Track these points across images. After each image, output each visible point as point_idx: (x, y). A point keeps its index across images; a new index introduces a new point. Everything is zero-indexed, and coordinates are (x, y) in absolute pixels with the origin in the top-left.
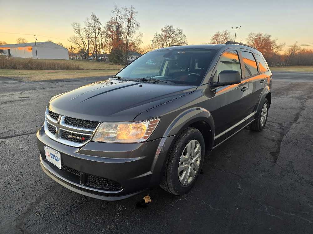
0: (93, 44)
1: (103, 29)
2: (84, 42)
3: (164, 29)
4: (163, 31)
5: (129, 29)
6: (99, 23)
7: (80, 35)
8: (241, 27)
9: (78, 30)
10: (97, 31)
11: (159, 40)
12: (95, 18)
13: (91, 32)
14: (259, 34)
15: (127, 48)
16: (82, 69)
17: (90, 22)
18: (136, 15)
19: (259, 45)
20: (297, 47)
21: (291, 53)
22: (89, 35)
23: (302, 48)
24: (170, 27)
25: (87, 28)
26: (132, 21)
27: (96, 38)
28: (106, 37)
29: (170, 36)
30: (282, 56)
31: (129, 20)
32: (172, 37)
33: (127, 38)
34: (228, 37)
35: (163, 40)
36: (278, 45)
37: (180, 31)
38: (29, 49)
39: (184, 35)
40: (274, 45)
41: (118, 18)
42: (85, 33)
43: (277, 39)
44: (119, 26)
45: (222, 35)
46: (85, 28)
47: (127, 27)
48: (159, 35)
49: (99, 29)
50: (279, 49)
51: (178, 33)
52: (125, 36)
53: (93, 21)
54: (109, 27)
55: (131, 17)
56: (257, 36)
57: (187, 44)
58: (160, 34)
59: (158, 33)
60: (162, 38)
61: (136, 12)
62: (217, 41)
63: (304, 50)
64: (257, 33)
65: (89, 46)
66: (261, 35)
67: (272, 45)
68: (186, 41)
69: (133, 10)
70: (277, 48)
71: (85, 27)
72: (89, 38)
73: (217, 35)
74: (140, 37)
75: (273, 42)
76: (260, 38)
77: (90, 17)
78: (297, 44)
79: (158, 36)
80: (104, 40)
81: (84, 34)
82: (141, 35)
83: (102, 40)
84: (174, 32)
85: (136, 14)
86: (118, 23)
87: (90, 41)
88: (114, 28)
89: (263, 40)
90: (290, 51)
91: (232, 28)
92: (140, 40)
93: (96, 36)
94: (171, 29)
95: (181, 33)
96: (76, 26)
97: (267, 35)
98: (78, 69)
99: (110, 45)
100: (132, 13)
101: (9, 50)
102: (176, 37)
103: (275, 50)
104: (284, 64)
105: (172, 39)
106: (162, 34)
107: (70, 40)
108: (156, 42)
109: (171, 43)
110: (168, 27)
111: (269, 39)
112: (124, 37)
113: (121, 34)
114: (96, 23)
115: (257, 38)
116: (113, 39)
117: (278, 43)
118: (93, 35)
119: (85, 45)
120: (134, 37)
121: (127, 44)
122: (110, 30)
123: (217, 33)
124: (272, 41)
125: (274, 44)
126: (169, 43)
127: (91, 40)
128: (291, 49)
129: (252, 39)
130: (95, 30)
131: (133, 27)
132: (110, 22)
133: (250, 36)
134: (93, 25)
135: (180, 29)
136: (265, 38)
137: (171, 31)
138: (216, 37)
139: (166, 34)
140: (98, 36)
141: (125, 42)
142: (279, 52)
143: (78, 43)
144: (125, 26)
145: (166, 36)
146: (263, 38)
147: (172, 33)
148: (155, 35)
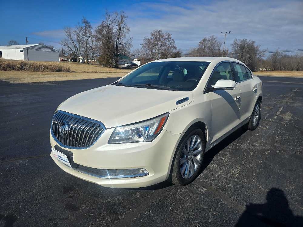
0: (84, 47)
1: (93, 32)
2: (75, 45)
4: (152, 35)
6: (90, 27)
7: (71, 39)
11: (148, 44)
12: (86, 22)
13: (81, 35)
15: (117, 51)
16: (73, 72)
17: (81, 26)
20: (279, 53)
21: (273, 59)
22: (80, 38)
23: (284, 54)
25: (78, 31)
26: (122, 25)
27: (86, 41)
28: (96, 41)
29: (159, 40)
30: (265, 61)
31: (119, 25)
32: (161, 41)
33: (117, 42)
34: (214, 42)
35: (152, 44)
36: (261, 51)
37: (169, 35)
38: (20, 51)
39: (173, 39)
41: (109, 22)
42: (75, 36)
43: (260, 45)
44: (109, 30)
45: (209, 41)
46: (76, 32)
47: (117, 31)
48: (148, 39)
49: (90, 33)
50: (262, 54)
51: (167, 38)
52: (116, 40)
53: (84, 25)
54: (100, 31)
55: (122, 22)
56: (242, 41)
57: (175, 48)
58: (150, 38)
60: (151, 42)
61: (126, 16)
62: (205, 46)
63: (285, 56)
64: (242, 39)
65: (79, 49)
66: (245, 41)
67: (255, 51)
68: (174, 45)
69: (123, 14)
70: (260, 53)
71: (76, 30)
72: (79, 41)
73: (204, 40)
74: (130, 41)
75: (256, 48)
76: (244, 43)
77: (81, 21)
78: (279, 50)
79: (147, 41)
80: (94, 43)
82: (131, 39)
83: (92, 43)
84: (163, 36)
85: (126, 19)
86: (109, 27)
87: (81, 44)
88: (105, 32)
90: (272, 57)
91: (222, 33)
92: (129, 44)
93: (87, 38)
94: (160, 33)
97: (251, 41)
98: (69, 71)
99: (100, 48)
100: (123, 18)
101: (1, 52)
102: (166, 41)
103: (258, 56)
104: (266, 69)
105: (161, 43)
107: (61, 43)
108: (146, 46)
110: (157, 32)
111: (253, 45)
112: (114, 40)
113: (111, 38)
114: (87, 26)
115: (240, 43)
116: (103, 42)
117: (261, 49)
118: (84, 38)
119: (76, 48)
120: (124, 40)
121: (117, 48)
123: (204, 38)
124: (255, 46)
125: (258, 50)
126: (158, 47)
127: (82, 43)
128: (274, 54)
129: (237, 45)
130: (86, 34)
131: (123, 31)
132: (101, 26)
133: (235, 41)
134: (84, 28)
135: (168, 33)
136: (249, 44)
137: (160, 35)
138: (203, 42)
139: (156, 38)
140: (89, 39)
141: (115, 45)
142: (262, 57)
143: (69, 46)
144: (115, 30)
145: (155, 40)
146: (247, 44)
147: (162, 38)
148: (144, 40)
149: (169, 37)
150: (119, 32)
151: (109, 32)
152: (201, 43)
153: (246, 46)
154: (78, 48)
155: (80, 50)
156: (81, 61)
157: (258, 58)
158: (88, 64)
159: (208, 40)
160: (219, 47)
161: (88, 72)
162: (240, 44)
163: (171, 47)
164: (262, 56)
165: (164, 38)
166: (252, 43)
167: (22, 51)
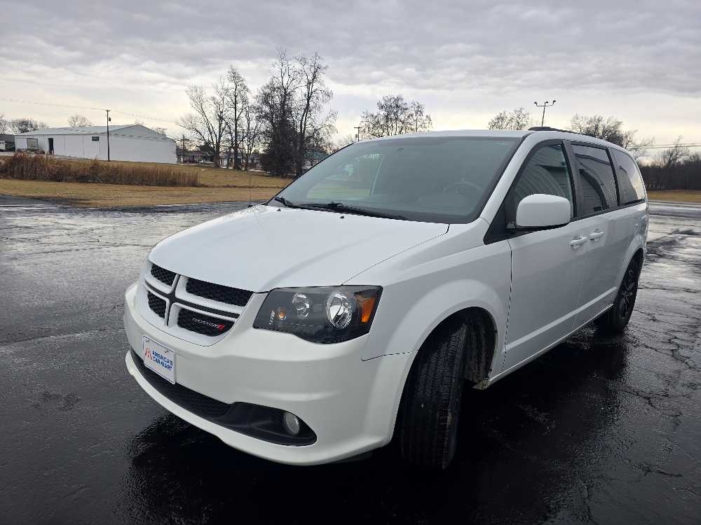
0: (230, 133)
1: (252, 101)
2: (211, 127)
3: (383, 102)
4: (382, 107)
5: (308, 102)
6: (245, 87)
7: (203, 113)
8: (554, 101)
9: (199, 101)
10: (239, 105)
11: (371, 126)
12: (235, 77)
13: (226, 107)
14: (595, 118)
15: (302, 142)
16: (204, 186)
17: (226, 86)
18: (325, 74)
20: (681, 148)
21: (667, 161)
22: (221, 112)
23: (693, 151)
24: (396, 100)
25: (218, 98)
26: (315, 86)
27: (236, 120)
28: (259, 118)
29: (397, 119)
30: (648, 167)
31: (309, 83)
32: (401, 121)
33: (303, 122)
34: (524, 123)
36: (638, 143)
37: (418, 107)
38: (93, 140)
39: (427, 116)
40: (630, 143)
41: (286, 79)
42: (213, 109)
43: (636, 131)
44: (286, 96)
45: (511, 120)
46: (214, 99)
47: (304, 98)
48: (372, 116)
49: (245, 101)
50: (641, 152)
51: (413, 112)
52: (300, 117)
53: (232, 85)
54: (266, 98)
55: (315, 77)
56: (591, 121)
58: (375, 114)
59: (370, 112)
60: (378, 122)
61: (323, 65)
64: (591, 115)
65: (220, 136)
66: (599, 121)
67: (624, 142)
69: (319, 62)
70: (636, 149)
71: (215, 96)
72: (221, 118)
73: (501, 118)
74: (331, 119)
75: (627, 137)
76: (597, 128)
77: (226, 76)
78: (682, 142)
79: (370, 119)
80: (253, 124)
81: (211, 112)
82: (333, 115)
83: (249, 124)
84: (406, 109)
85: (324, 71)
86: (285, 90)
87: (223, 126)
88: (277, 100)
89: (604, 132)
90: (664, 157)
91: (536, 103)
92: (330, 126)
93: (237, 116)
94: (400, 103)
95: (421, 112)
96: (194, 94)
97: (613, 120)
98: (194, 184)
99: (266, 134)
100: (317, 69)
101: (51, 141)
102: (411, 120)
104: (652, 186)
105: (400, 124)
106: (379, 115)
107: (180, 122)
108: (367, 130)
110: (392, 100)
111: (619, 129)
112: (296, 118)
113: (290, 112)
114: (238, 87)
115: (588, 126)
116: (271, 121)
117: (637, 139)
118: (229, 114)
119: (213, 135)
120: (317, 119)
121: (302, 134)
122: (266, 102)
123: (501, 114)
124: (624, 133)
125: (629, 141)
127: (227, 123)
128: (668, 152)
130: (236, 103)
131: (318, 98)
132: (268, 87)
134: (232, 91)
135: (418, 103)
136: (609, 127)
137: (397, 106)
138: (499, 122)
139: (389, 114)
140: (243, 115)
141: (299, 129)
143: (199, 129)
144: (299, 95)
145: (387, 118)
146: (604, 127)
147: (402, 113)
148: (364, 117)
149: (419, 111)
150: (308, 100)
151: (285, 101)
152: (493, 125)
153: (600, 131)
154: (218, 136)
155: (222, 139)
156: (223, 163)
158: (238, 168)
159: (509, 118)
161: (235, 187)
162: (587, 128)
164: (640, 155)
166: (615, 127)
167: (96, 139)
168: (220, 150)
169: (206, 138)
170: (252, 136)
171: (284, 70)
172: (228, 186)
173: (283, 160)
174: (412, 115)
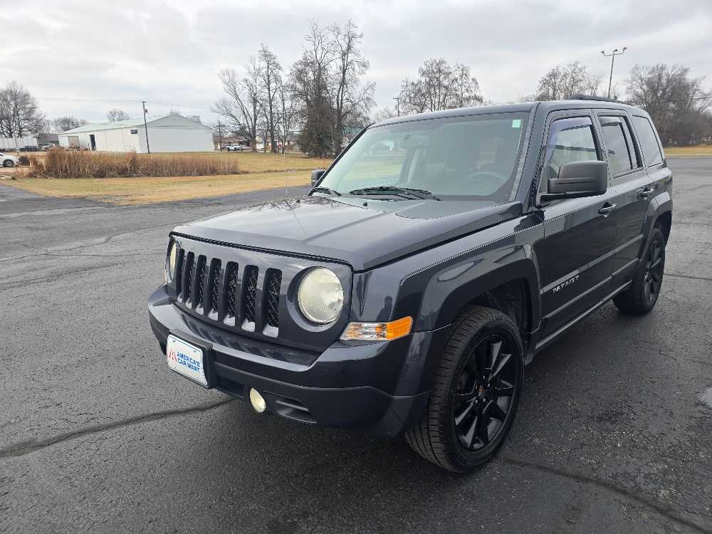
0: (265, 115)
1: (286, 80)
2: (245, 111)
3: (424, 68)
4: (423, 73)
5: (344, 75)
6: (277, 66)
7: (237, 97)
8: (625, 48)
9: (232, 85)
10: (273, 85)
11: (412, 95)
12: (267, 56)
13: (259, 88)
14: (657, 66)
15: (340, 119)
17: (257, 67)
18: (360, 43)
19: (659, 95)
22: (255, 94)
24: (437, 64)
25: (251, 79)
26: (351, 57)
27: (271, 101)
28: (293, 97)
29: (440, 85)
31: (344, 54)
32: (445, 87)
33: (340, 98)
35: (423, 95)
36: (706, 91)
37: (462, 70)
38: (132, 133)
39: (473, 80)
40: (697, 92)
42: (246, 91)
43: (704, 78)
44: (320, 70)
45: (565, 76)
46: (246, 80)
47: (339, 71)
48: (413, 84)
49: (277, 79)
50: (709, 100)
51: (458, 76)
52: (336, 92)
53: (264, 64)
54: (300, 75)
55: (349, 47)
56: (653, 70)
57: (479, 100)
58: (416, 83)
59: (411, 81)
60: (419, 90)
61: (358, 33)
62: (554, 90)
65: (255, 120)
66: (662, 69)
67: (691, 92)
68: (478, 94)
69: (353, 30)
70: (704, 99)
71: (247, 77)
72: (255, 101)
73: (553, 75)
74: (368, 91)
75: (693, 85)
76: (660, 77)
77: (257, 55)
79: (410, 87)
80: (288, 104)
81: (244, 94)
82: (372, 86)
83: (284, 105)
84: (450, 73)
85: (359, 40)
86: (319, 64)
87: (258, 108)
88: (311, 75)
89: (668, 81)
91: (603, 52)
92: (368, 99)
93: (271, 96)
94: (442, 67)
95: (466, 75)
96: (227, 78)
97: (677, 70)
98: (235, 171)
99: (302, 113)
100: (351, 38)
101: (92, 137)
102: (456, 85)
103: (698, 105)
105: (443, 90)
106: (420, 82)
107: (215, 108)
108: (408, 100)
109: (441, 101)
110: (435, 64)
111: (684, 77)
112: (332, 93)
113: (326, 88)
114: (270, 66)
115: (650, 76)
116: (307, 100)
117: (705, 87)
118: (264, 94)
119: (248, 118)
120: (355, 92)
121: (339, 111)
122: (299, 79)
123: (553, 70)
124: (690, 81)
125: (696, 90)
126: (437, 100)
127: (261, 105)
129: (640, 81)
130: (269, 83)
131: (354, 69)
132: (301, 63)
133: (634, 72)
134: (264, 71)
135: (462, 65)
136: (673, 75)
137: (440, 71)
138: (551, 79)
139: (431, 80)
140: (276, 95)
141: (335, 106)
142: (708, 108)
143: (233, 113)
144: (334, 68)
145: (429, 85)
146: (668, 75)
147: (445, 78)
148: (403, 86)
149: (464, 74)
150: (344, 73)
151: (319, 76)
152: (545, 83)
153: (664, 81)
154: (253, 118)
155: (257, 122)
156: (260, 147)
157: (698, 112)
158: (275, 152)
159: (562, 74)
160: (592, 88)
161: (276, 171)
162: (649, 79)
163: (468, 99)
164: (709, 105)
165: (451, 77)
166: (682, 74)
167: (135, 132)
168: (257, 134)
169: (241, 122)
170: (287, 117)
171: (317, 43)
172: (269, 171)
173: (321, 140)
174: (457, 80)
